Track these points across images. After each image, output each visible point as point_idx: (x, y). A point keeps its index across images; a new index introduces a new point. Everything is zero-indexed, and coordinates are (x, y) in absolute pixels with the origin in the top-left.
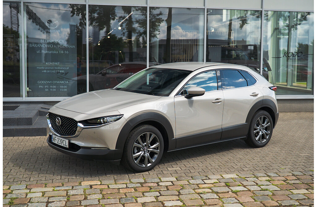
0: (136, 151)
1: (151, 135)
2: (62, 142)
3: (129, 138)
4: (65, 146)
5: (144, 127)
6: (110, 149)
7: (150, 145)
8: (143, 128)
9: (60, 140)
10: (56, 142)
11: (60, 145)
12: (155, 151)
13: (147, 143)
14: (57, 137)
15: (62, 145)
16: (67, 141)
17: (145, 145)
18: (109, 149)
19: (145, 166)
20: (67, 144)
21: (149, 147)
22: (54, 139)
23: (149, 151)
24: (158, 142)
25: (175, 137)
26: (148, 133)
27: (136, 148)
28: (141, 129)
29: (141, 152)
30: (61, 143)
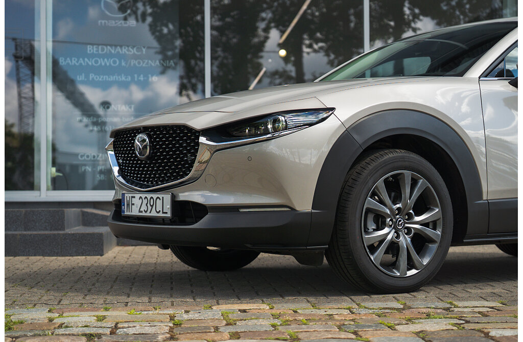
0: (372, 226)
1: (414, 182)
2: (152, 206)
3: (351, 181)
4: (161, 215)
5: (395, 155)
6: (297, 209)
7: (411, 211)
8: (391, 155)
9: (145, 201)
10: (135, 212)
11: (148, 214)
12: (429, 231)
13: (405, 205)
14: (137, 196)
15: (154, 214)
16: (167, 198)
17: (399, 209)
18: (293, 209)
19: (399, 274)
20: (168, 207)
21: (410, 217)
22: (128, 205)
23: (409, 229)
24: (437, 207)
25: (485, 198)
26: (408, 174)
27: (371, 217)
28: (386, 157)
29: (386, 230)
30: (150, 208)
